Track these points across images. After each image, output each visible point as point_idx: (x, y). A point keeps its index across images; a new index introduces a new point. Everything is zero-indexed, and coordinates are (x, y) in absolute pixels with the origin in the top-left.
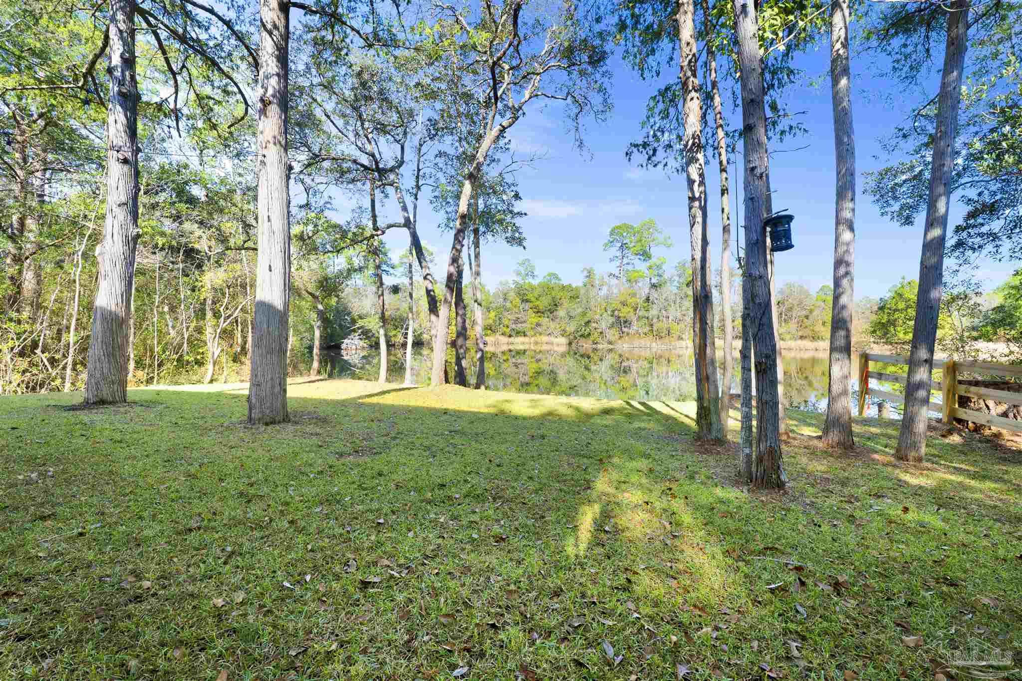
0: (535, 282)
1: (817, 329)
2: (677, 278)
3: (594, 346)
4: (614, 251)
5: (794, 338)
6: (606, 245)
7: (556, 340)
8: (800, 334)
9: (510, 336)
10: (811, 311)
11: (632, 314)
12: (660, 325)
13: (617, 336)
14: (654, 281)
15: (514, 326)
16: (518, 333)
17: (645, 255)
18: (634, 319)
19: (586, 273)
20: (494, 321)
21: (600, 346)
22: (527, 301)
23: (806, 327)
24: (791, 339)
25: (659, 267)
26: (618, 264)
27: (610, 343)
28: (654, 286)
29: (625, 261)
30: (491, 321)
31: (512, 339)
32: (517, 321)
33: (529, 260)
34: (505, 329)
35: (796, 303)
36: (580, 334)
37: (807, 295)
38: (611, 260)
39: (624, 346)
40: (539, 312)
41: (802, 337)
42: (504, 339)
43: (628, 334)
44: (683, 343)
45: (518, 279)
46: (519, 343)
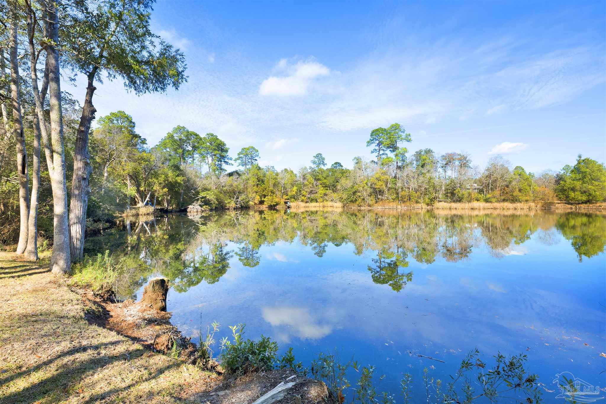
0: (325, 168)
1: (515, 194)
2: (415, 162)
3: (359, 208)
4: (374, 146)
5: (498, 201)
6: (368, 142)
7: (335, 205)
8: (503, 198)
9: (307, 202)
10: (510, 182)
11: (384, 187)
12: (403, 193)
13: (374, 201)
14: (400, 164)
15: (309, 196)
16: (312, 200)
17: (393, 147)
18: (386, 190)
19: (355, 161)
20: (296, 193)
21: (362, 208)
22: (319, 180)
23: (507, 193)
24: (496, 201)
25: (403, 155)
26: (377, 154)
27: (369, 206)
28: (399, 168)
29: (381, 152)
30: (294, 193)
31: (308, 204)
32: (311, 192)
33: (321, 154)
34: (303, 198)
35: (499, 177)
36: (350, 200)
37: (507, 171)
38: (372, 152)
39: (378, 208)
40: (326, 186)
41: (504, 200)
42: (303, 204)
43: (382, 200)
44: (419, 205)
45: (313, 166)
46: (313, 206)
